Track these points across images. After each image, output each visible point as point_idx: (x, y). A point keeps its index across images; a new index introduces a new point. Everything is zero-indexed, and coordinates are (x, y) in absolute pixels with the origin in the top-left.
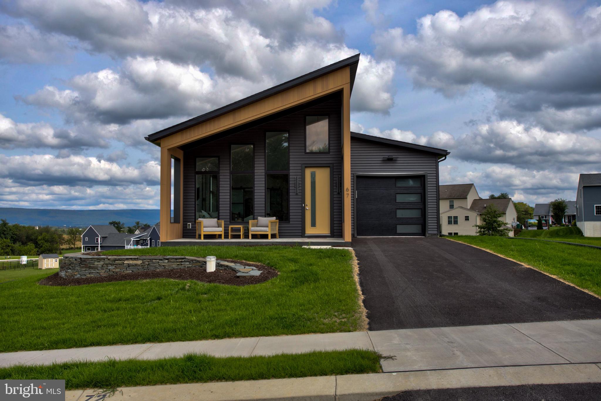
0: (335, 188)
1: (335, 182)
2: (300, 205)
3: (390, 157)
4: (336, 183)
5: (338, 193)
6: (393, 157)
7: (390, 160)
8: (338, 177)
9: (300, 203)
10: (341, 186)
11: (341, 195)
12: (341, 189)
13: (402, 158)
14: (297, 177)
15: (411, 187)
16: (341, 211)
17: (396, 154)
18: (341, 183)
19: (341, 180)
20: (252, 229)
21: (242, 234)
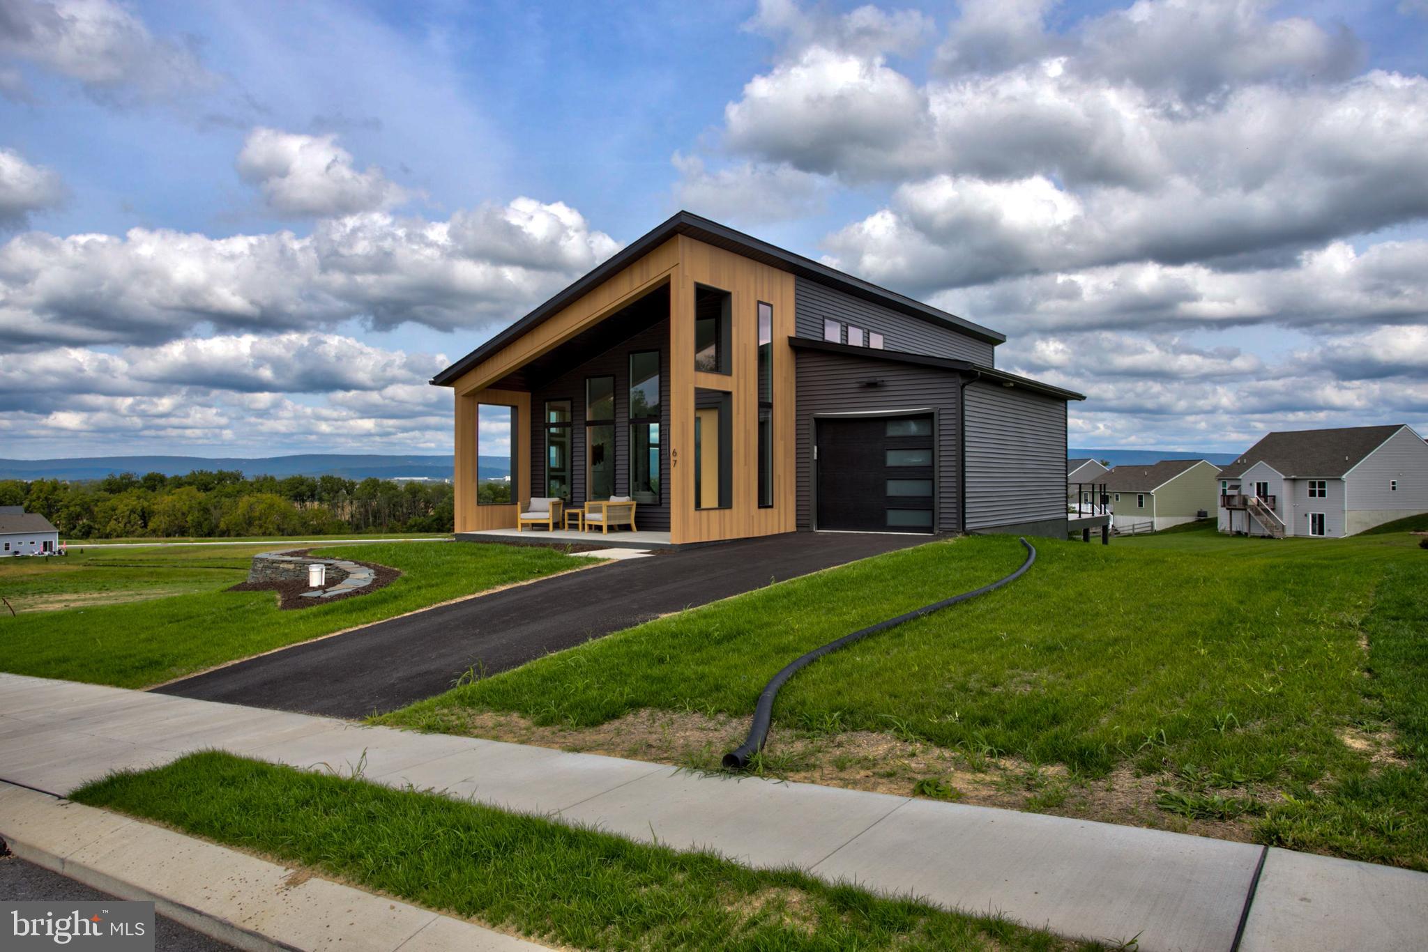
3: (872, 380)
6: (878, 379)
7: (872, 385)
13: (895, 380)
15: (914, 438)
17: (882, 374)
20: (587, 515)
21: (580, 523)
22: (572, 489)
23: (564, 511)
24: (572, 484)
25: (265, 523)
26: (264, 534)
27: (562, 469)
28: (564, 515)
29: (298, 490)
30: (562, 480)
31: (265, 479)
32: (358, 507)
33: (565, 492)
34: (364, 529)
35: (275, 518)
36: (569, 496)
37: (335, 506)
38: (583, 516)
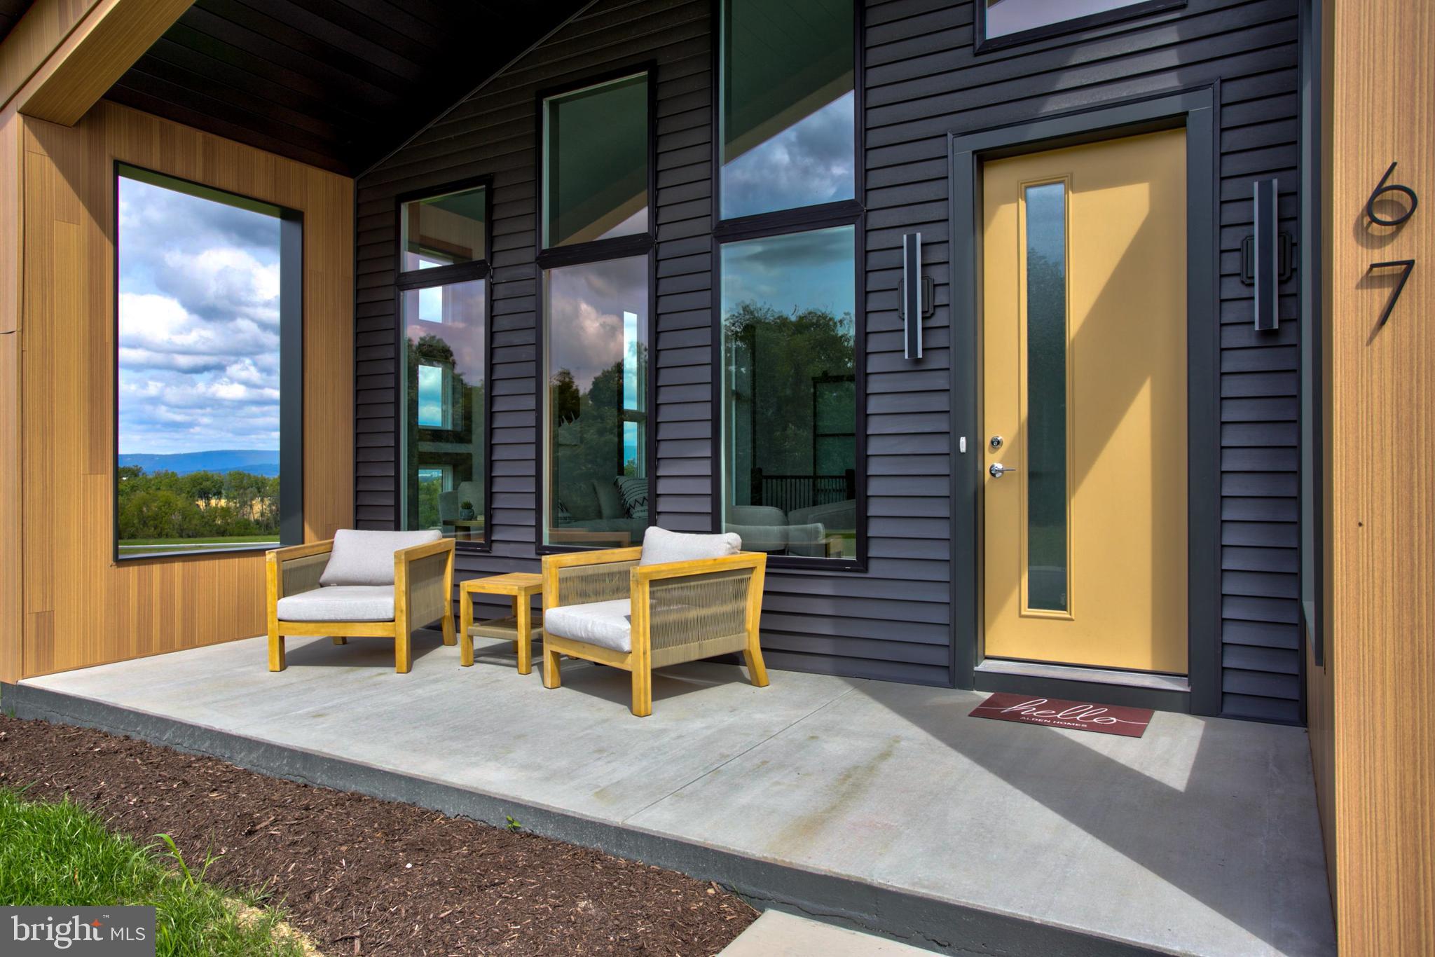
0: (1232, 288)
1: (1231, 239)
2: (941, 445)
4: (1244, 249)
5: (1268, 334)
8: (1265, 189)
9: (941, 424)
10: (1289, 273)
11: (1297, 347)
12: (1290, 297)
14: (912, 239)
16: (1292, 517)
18: (1290, 247)
19: (1290, 219)
20: (556, 615)
21: (522, 635)
22: (490, 496)
23: (456, 586)
24: (490, 480)
25: (161, 523)
26: (160, 535)
27: (461, 435)
28: (456, 602)
29: (202, 486)
30: (461, 468)
31: (166, 474)
32: (270, 505)
33: (468, 506)
34: (274, 529)
35: (177, 518)
36: (481, 518)
37: (244, 504)
38: (537, 610)
